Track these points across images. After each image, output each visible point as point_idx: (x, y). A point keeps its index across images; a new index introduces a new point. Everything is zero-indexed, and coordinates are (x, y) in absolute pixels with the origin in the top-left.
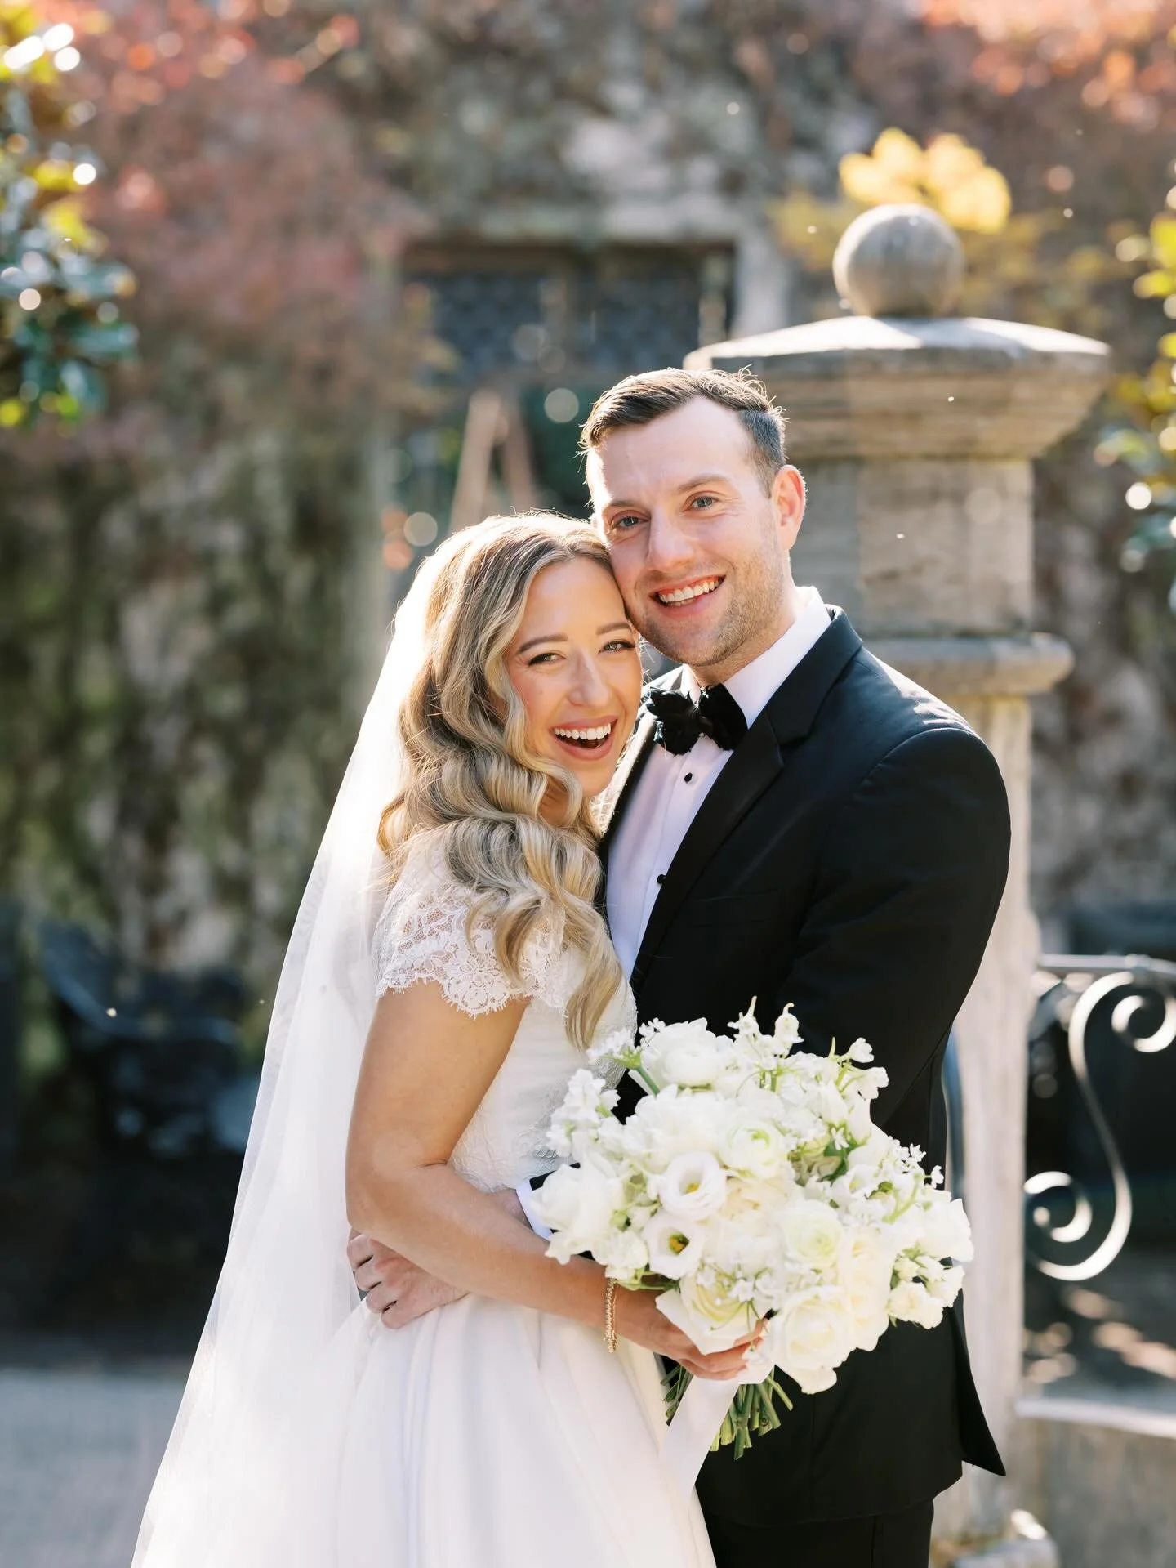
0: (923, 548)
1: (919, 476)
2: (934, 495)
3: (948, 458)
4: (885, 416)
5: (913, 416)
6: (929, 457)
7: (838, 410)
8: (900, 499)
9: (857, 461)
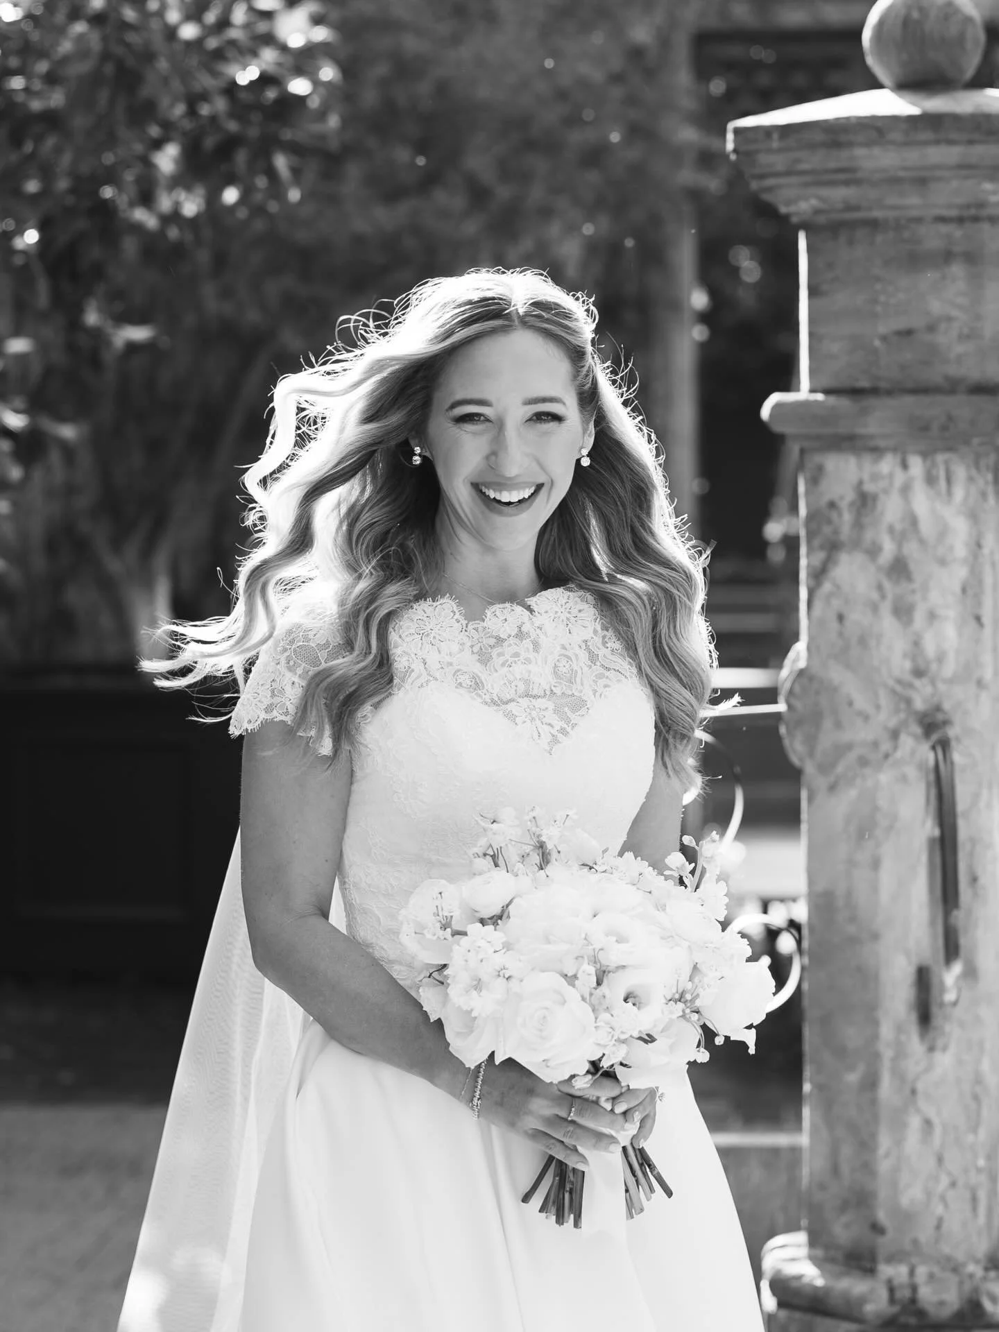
0: (936, 306)
1: (933, 236)
2: (947, 256)
3: (960, 220)
4: (894, 181)
5: (921, 181)
6: (942, 219)
7: (849, 176)
8: (915, 260)
9: (874, 225)
